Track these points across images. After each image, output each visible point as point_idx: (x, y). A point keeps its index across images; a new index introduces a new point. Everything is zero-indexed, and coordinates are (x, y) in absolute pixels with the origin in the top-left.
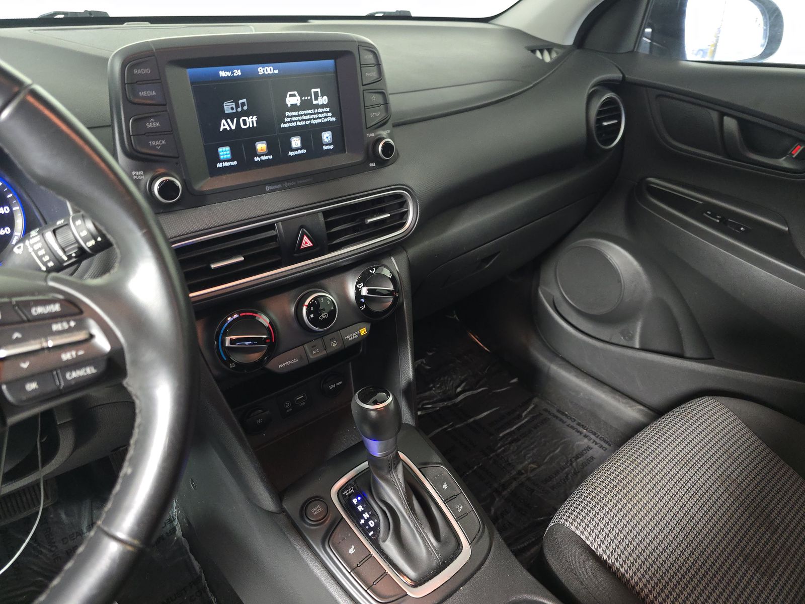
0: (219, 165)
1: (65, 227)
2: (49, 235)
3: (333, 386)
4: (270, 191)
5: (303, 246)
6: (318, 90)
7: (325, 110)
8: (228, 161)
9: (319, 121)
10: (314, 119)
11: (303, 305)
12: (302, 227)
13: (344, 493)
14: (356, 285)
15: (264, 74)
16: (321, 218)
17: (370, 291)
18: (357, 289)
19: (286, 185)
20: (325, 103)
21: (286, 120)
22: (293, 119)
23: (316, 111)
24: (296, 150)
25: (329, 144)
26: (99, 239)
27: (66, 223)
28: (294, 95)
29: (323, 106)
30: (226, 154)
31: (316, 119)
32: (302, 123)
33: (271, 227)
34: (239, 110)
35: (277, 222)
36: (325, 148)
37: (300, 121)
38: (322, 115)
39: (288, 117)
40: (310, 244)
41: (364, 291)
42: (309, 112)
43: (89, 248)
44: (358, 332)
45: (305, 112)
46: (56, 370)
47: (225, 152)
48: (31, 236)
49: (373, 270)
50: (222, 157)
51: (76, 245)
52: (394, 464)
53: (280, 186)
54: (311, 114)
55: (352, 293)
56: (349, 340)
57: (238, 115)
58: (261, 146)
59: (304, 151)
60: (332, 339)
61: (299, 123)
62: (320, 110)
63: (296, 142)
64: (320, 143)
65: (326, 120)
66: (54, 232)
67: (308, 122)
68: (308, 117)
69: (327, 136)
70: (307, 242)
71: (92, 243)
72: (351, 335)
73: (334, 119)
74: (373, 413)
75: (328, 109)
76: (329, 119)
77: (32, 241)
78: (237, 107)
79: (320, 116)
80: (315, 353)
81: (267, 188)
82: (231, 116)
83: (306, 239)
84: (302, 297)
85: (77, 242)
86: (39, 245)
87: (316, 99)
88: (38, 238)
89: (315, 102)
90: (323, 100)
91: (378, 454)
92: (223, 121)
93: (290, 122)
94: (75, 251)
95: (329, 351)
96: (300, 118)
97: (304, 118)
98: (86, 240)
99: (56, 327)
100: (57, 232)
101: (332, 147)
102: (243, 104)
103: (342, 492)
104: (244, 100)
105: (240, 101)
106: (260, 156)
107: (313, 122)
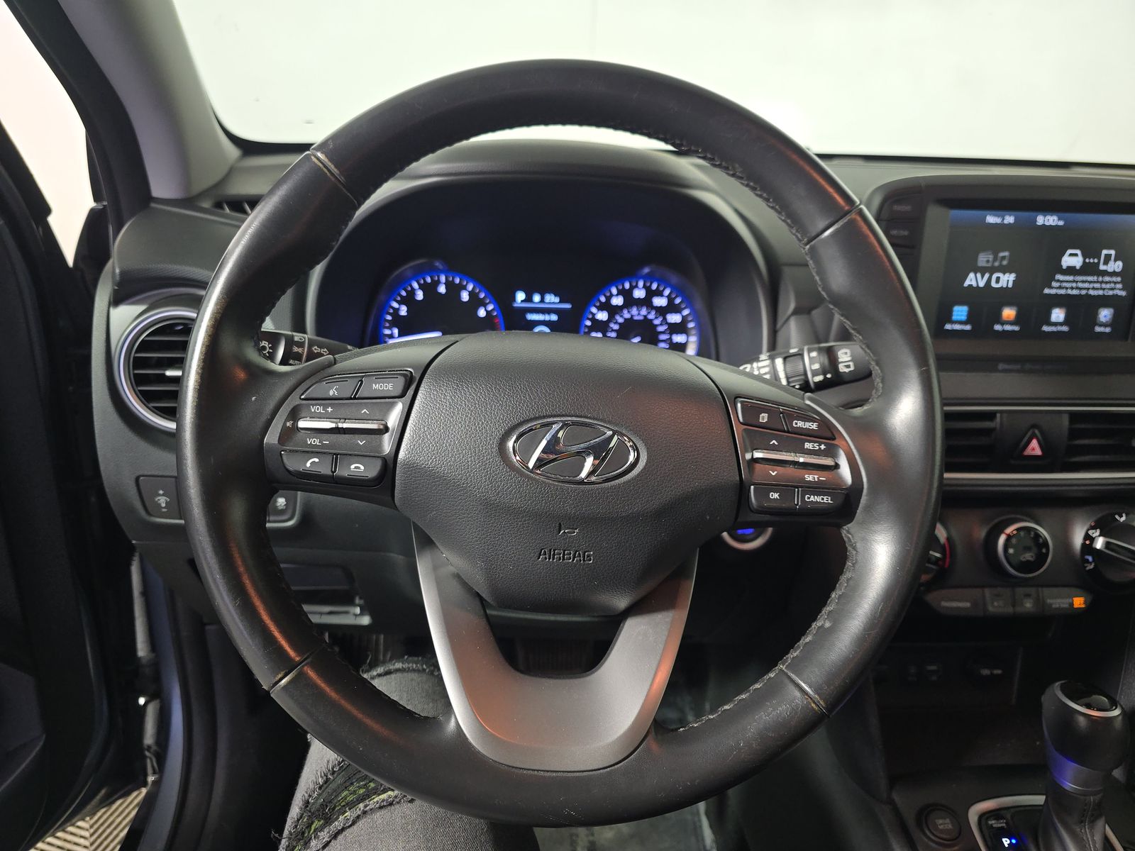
0: (948, 327)
1: (798, 356)
2: (779, 362)
3: (986, 672)
4: (1005, 371)
5: (1028, 452)
6: (1113, 252)
7: (1114, 279)
8: (961, 323)
9: (1101, 293)
10: (1094, 288)
11: (1002, 532)
12: (1034, 426)
13: (990, 822)
14: (1088, 530)
15: (1044, 225)
16: (1066, 421)
17: (1108, 545)
18: (1087, 537)
19: (1028, 366)
20: (1117, 270)
21: (1054, 284)
22: (1065, 284)
23: (1100, 279)
24: (1056, 324)
25: (1105, 325)
26: (829, 376)
27: (800, 353)
28: (1076, 255)
29: (1114, 274)
30: (962, 315)
31: (1097, 289)
32: (1075, 292)
33: (991, 416)
34: (997, 264)
35: (1001, 412)
36: (1098, 329)
37: (1072, 288)
38: (1108, 286)
39: (1058, 281)
40: (1038, 452)
41: (1099, 543)
42: (1090, 278)
43: (815, 383)
44: (1070, 601)
45: (1084, 278)
46: (797, 488)
47: (960, 312)
48: (761, 359)
49: (1121, 516)
50: (955, 318)
51: (803, 377)
52: (1092, 815)
53: (1018, 367)
54: (1090, 282)
55: (1078, 540)
56: (1054, 606)
57: (992, 270)
58: (1009, 313)
59: (1065, 329)
60: (1028, 596)
61: (1070, 292)
62: (1107, 279)
63: (1058, 315)
64: (1094, 321)
65: (1111, 293)
66: (785, 359)
67: (1084, 292)
68: (1086, 285)
69: (1105, 314)
70: (1034, 448)
71: (819, 378)
72: (1059, 601)
73: (1123, 293)
74: (1081, 719)
75: (1119, 279)
76: (1116, 292)
77: (761, 364)
78: (995, 259)
79: (1104, 286)
80: (997, 604)
81: (1001, 366)
82: (983, 271)
83: (1034, 443)
84: (1002, 522)
85: (805, 374)
86: (767, 370)
87: (1106, 263)
88: (768, 362)
89: (1102, 267)
90: (1117, 266)
91: (1069, 786)
92: (972, 275)
93: (1060, 288)
94: (799, 383)
95: (1019, 609)
96: (1074, 285)
97: (1080, 285)
98: (815, 373)
99: (808, 446)
100: (787, 360)
101: (1108, 330)
102: (1003, 258)
103: (988, 819)
104: (1006, 254)
105: (1002, 254)
106: (1003, 324)
107: (1092, 292)
